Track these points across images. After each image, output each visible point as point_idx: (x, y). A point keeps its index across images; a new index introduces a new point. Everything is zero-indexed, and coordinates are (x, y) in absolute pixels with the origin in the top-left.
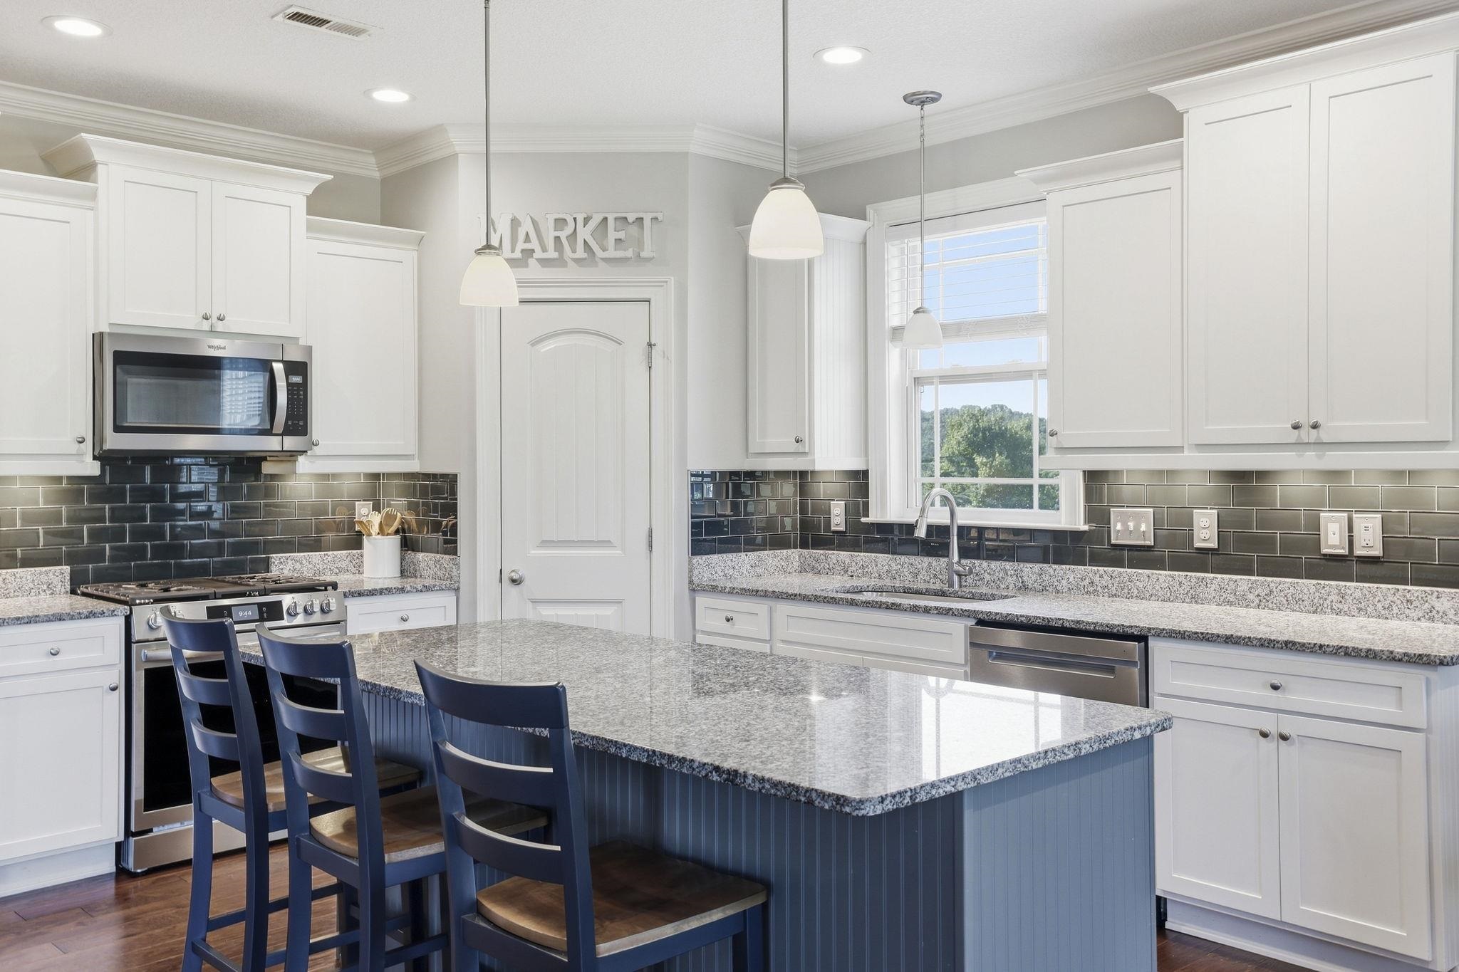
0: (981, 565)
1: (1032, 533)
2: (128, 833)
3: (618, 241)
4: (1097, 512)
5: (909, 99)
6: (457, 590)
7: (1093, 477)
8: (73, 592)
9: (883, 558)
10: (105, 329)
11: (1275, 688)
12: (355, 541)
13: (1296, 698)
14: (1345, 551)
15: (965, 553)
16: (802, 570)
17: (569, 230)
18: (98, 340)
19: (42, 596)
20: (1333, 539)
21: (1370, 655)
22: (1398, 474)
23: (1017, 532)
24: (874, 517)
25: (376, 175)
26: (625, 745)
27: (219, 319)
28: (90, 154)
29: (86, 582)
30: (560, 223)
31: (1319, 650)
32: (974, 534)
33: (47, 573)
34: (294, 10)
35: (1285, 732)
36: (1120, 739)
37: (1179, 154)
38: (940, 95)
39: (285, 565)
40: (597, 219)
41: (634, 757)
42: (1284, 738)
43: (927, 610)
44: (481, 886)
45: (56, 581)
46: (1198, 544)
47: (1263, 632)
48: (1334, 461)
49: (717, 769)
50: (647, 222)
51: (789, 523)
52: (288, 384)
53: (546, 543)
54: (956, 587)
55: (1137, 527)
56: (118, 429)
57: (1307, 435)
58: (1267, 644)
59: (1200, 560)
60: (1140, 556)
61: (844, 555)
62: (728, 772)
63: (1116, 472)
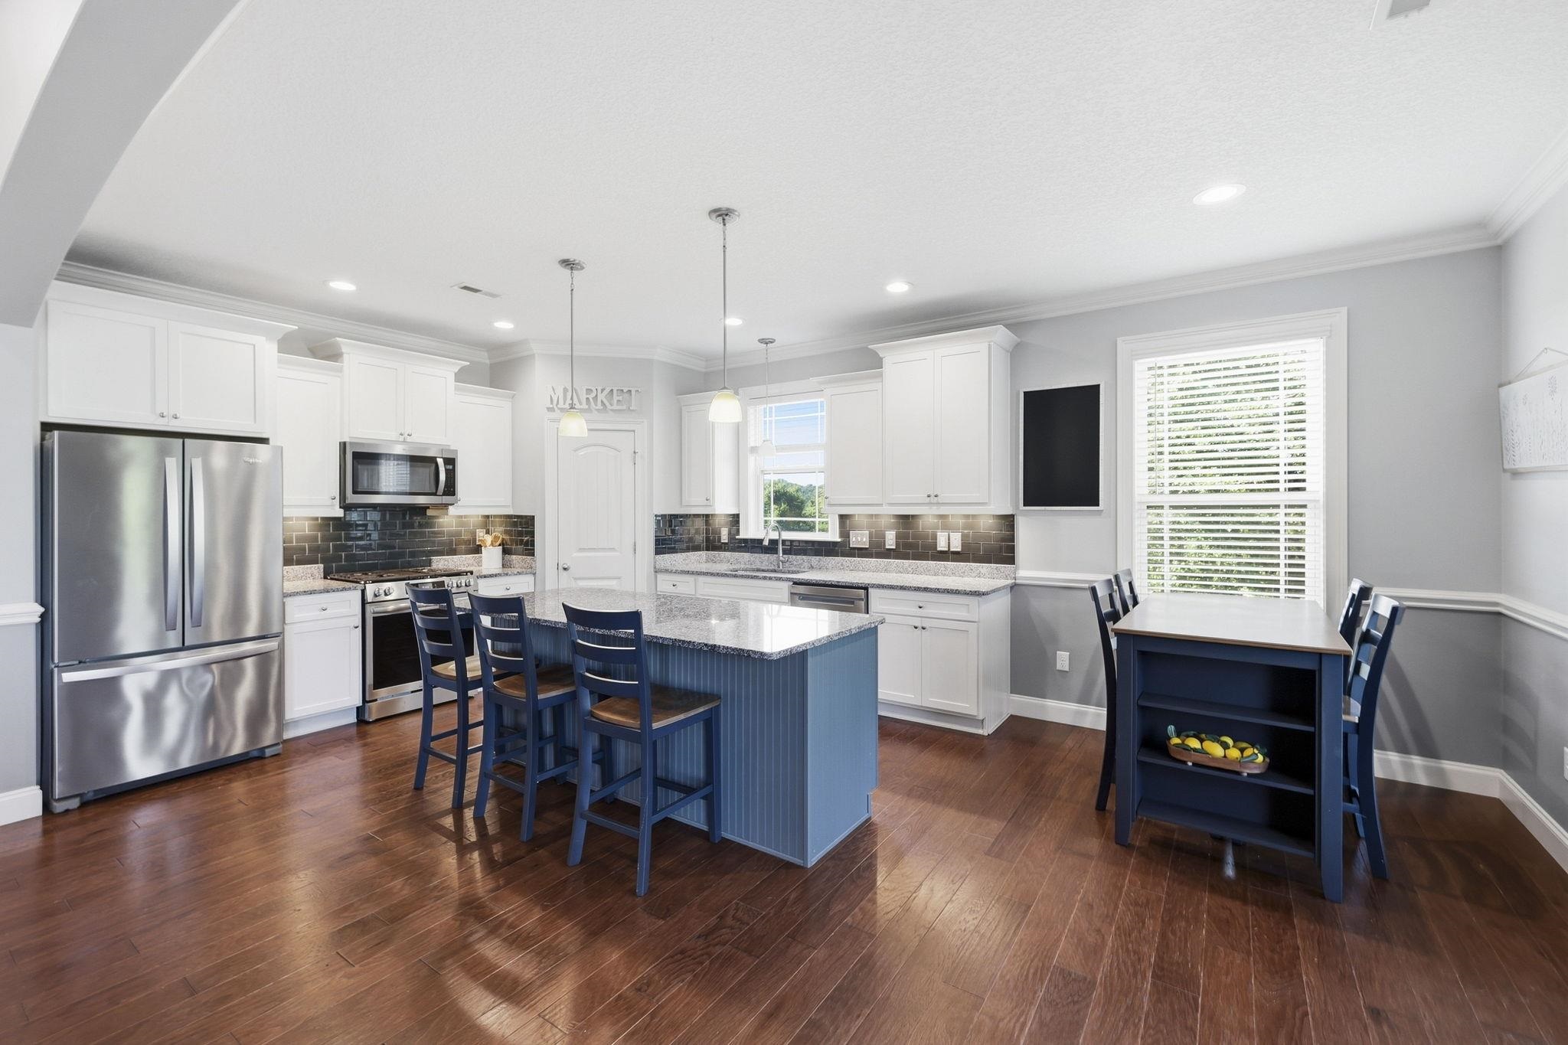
0: (792, 557)
1: (813, 543)
2: (364, 701)
3: (618, 401)
4: (845, 533)
5: (762, 341)
6: (534, 574)
7: (843, 518)
8: (325, 578)
9: (747, 555)
10: (347, 440)
11: (920, 607)
12: (477, 549)
13: (930, 611)
14: (947, 549)
15: (785, 552)
16: (707, 561)
17: (594, 395)
18: (343, 446)
19: (308, 580)
20: (942, 546)
21: (957, 592)
22: (967, 516)
23: (807, 542)
24: (742, 535)
25: (488, 362)
26: (661, 638)
27: (408, 435)
28: (340, 348)
29: (332, 573)
30: (589, 391)
31: (937, 591)
32: (788, 543)
33: (311, 568)
34: (464, 285)
35: (924, 626)
36: (866, 627)
37: (881, 375)
38: (775, 340)
39: (440, 563)
40: (608, 390)
41: (665, 643)
42: (924, 628)
43: (770, 578)
44: (592, 704)
45: (315, 572)
46: (887, 547)
47: (915, 584)
48: (943, 511)
49: (706, 645)
50: (633, 393)
51: (700, 539)
52: (446, 470)
53: (582, 550)
54: (781, 568)
55: (862, 539)
56: (355, 492)
57: (933, 500)
58: (917, 589)
59: (887, 554)
60: (861, 552)
61: (728, 554)
62: (711, 646)
63: (854, 515)
